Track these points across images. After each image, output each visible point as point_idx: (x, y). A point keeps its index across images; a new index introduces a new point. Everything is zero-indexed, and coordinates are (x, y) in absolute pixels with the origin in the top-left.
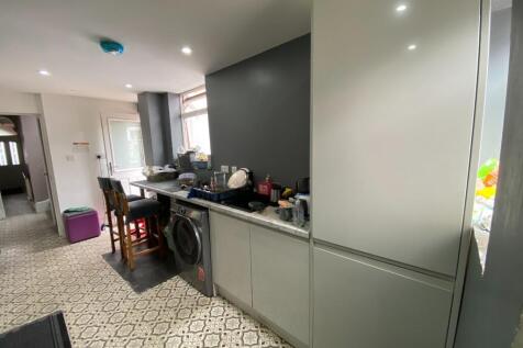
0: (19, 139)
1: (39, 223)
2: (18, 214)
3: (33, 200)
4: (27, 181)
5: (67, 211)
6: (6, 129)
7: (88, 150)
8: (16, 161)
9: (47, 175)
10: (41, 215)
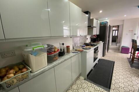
0: (118, 30)
1: (117, 48)
2: (113, 45)
3: (117, 43)
4: (117, 39)
5: (123, 46)
6: (116, 28)
7: (132, 32)
8: (116, 35)
9: (121, 38)
10: (118, 47)
